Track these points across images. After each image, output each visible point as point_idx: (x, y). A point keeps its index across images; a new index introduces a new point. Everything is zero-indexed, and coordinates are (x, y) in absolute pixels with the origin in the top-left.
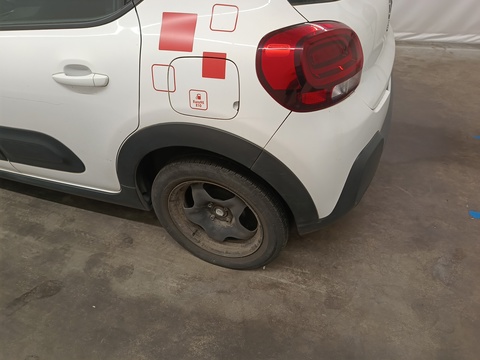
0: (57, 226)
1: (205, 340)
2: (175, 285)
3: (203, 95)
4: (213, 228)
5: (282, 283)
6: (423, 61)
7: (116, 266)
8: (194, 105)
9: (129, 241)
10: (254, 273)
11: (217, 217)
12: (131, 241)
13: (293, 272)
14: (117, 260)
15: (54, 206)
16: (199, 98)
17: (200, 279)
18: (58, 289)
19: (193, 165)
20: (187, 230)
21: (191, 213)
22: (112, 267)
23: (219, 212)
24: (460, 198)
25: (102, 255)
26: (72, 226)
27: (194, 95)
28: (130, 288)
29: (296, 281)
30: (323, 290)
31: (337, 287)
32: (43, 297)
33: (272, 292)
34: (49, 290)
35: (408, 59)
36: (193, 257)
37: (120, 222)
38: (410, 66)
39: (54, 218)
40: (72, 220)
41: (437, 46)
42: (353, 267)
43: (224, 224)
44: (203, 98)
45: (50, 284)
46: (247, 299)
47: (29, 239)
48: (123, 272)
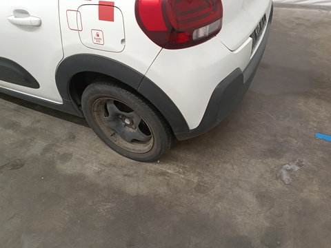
0: (29, 124)
1: (109, 205)
2: (97, 168)
3: (100, 33)
4: (124, 132)
5: (168, 173)
6: (309, 20)
7: (61, 153)
8: (95, 41)
9: (72, 137)
10: (151, 164)
11: (126, 125)
12: (74, 138)
13: (177, 166)
14: (63, 149)
15: (29, 111)
16: (98, 36)
17: (114, 166)
18: (22, 165)
19: (103, 86)
20: (107, 133)
21: (109, 121)
22: (58, 153)
23: (127, 122)
24: (311, 123)
25: (53, 145)
26: (38, 125)
27: (94, 33)
28: (68, 168)
29: (179, 172)
30: (196, 180)
31: (206, 179)
32: (12, 169)
33: (160, 178)
34: (17, 165)
35: (298, 18)
36: (112, 151)
37: (69, 124)
38: (298, 24)
39: (28, 118)
40: (39, 121)
41: (323, 9)
42: (220, 166)
43: (131, 129)
44: (101, 36)
45: (18, 161)
46: (143, 181)
47: (10, 132)
48: (65, 157)
